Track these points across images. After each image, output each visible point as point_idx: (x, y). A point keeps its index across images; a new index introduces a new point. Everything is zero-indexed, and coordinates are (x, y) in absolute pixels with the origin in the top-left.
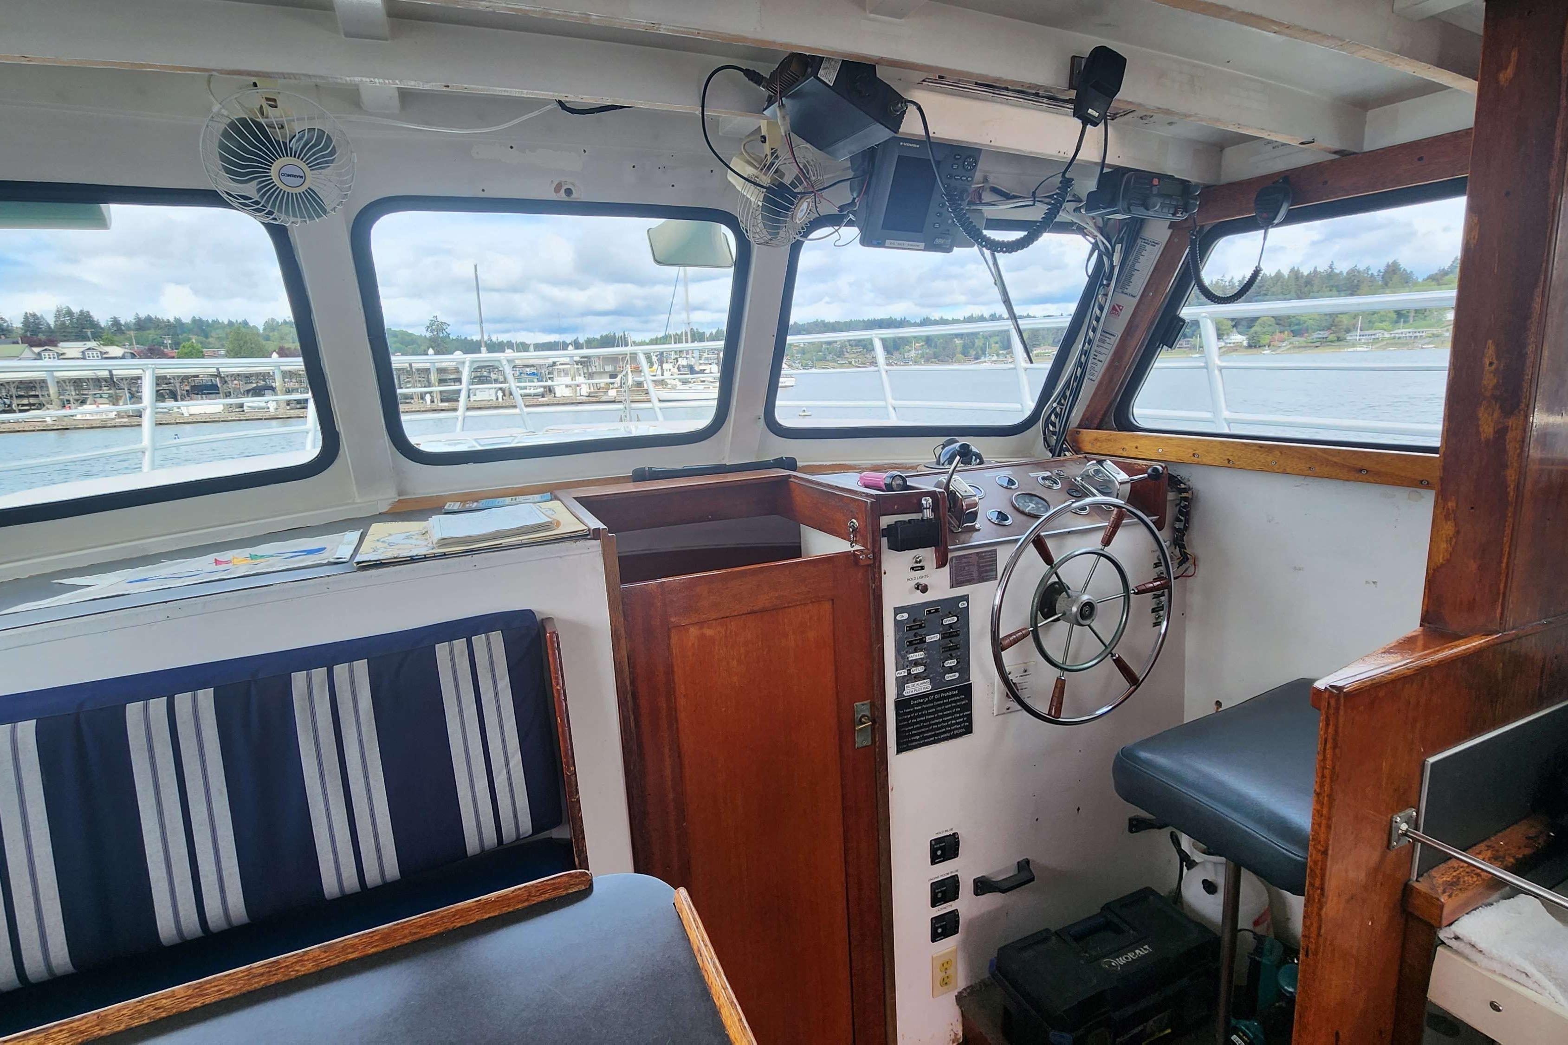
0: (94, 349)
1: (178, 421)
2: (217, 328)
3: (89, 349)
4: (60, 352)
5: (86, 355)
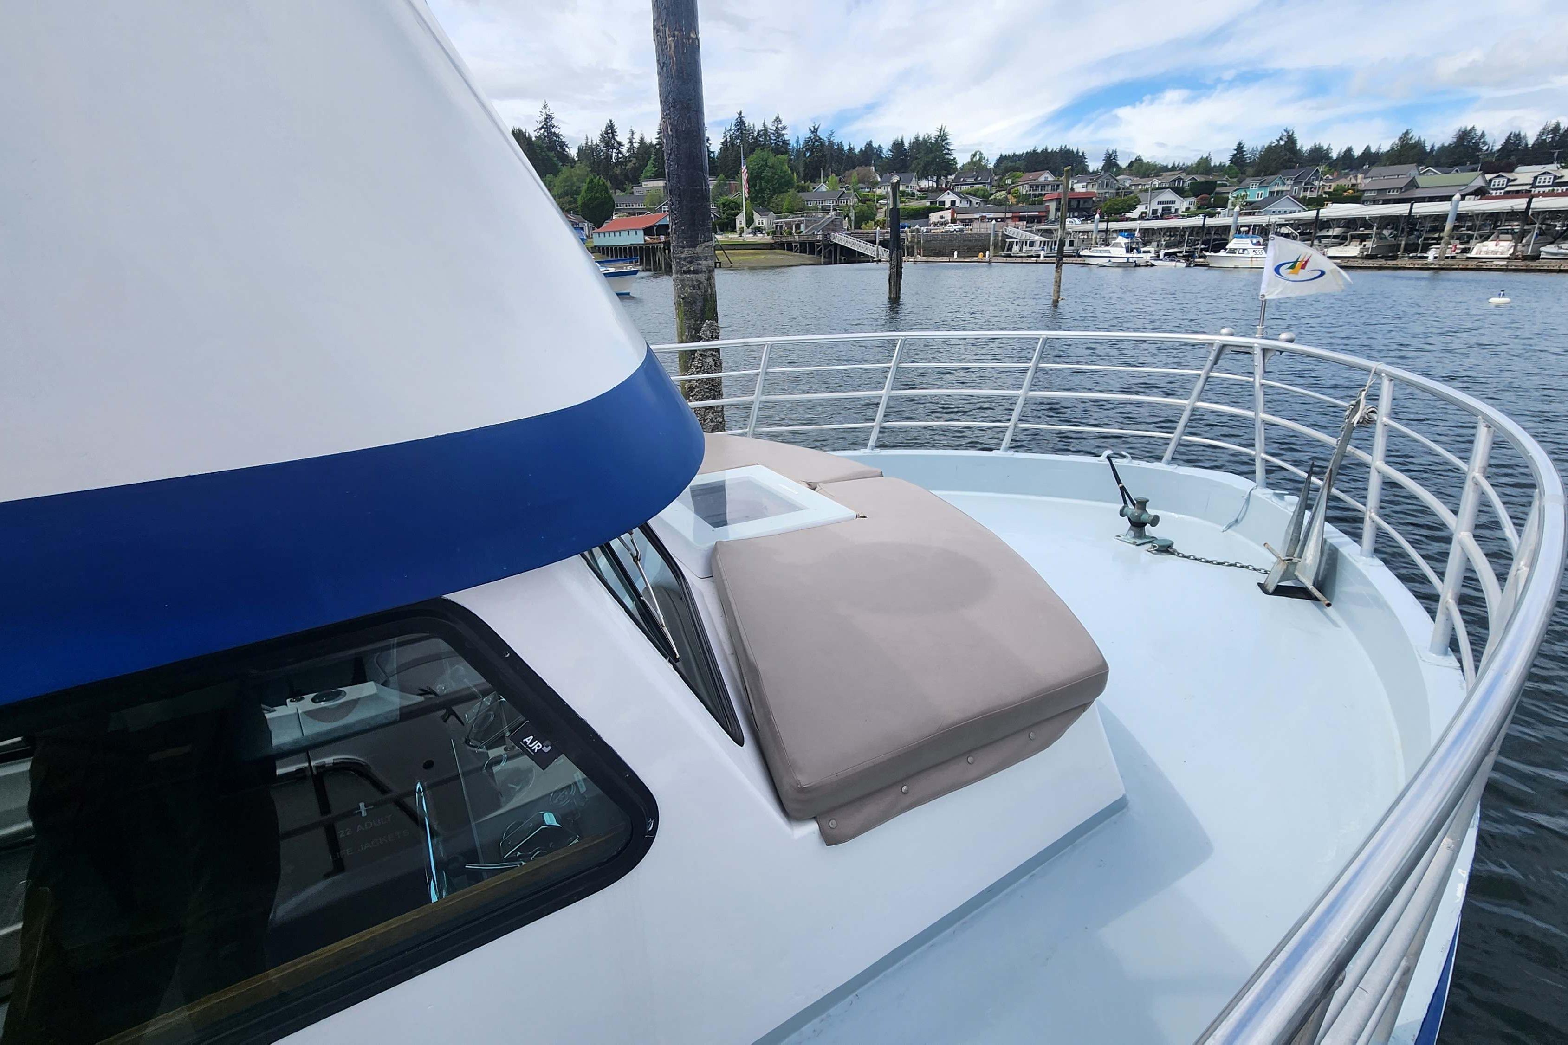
0: (1549, 173)
1: (1562, 268)
3: (1544, 173)
4: (1512, 178)
5: (1538, 180)
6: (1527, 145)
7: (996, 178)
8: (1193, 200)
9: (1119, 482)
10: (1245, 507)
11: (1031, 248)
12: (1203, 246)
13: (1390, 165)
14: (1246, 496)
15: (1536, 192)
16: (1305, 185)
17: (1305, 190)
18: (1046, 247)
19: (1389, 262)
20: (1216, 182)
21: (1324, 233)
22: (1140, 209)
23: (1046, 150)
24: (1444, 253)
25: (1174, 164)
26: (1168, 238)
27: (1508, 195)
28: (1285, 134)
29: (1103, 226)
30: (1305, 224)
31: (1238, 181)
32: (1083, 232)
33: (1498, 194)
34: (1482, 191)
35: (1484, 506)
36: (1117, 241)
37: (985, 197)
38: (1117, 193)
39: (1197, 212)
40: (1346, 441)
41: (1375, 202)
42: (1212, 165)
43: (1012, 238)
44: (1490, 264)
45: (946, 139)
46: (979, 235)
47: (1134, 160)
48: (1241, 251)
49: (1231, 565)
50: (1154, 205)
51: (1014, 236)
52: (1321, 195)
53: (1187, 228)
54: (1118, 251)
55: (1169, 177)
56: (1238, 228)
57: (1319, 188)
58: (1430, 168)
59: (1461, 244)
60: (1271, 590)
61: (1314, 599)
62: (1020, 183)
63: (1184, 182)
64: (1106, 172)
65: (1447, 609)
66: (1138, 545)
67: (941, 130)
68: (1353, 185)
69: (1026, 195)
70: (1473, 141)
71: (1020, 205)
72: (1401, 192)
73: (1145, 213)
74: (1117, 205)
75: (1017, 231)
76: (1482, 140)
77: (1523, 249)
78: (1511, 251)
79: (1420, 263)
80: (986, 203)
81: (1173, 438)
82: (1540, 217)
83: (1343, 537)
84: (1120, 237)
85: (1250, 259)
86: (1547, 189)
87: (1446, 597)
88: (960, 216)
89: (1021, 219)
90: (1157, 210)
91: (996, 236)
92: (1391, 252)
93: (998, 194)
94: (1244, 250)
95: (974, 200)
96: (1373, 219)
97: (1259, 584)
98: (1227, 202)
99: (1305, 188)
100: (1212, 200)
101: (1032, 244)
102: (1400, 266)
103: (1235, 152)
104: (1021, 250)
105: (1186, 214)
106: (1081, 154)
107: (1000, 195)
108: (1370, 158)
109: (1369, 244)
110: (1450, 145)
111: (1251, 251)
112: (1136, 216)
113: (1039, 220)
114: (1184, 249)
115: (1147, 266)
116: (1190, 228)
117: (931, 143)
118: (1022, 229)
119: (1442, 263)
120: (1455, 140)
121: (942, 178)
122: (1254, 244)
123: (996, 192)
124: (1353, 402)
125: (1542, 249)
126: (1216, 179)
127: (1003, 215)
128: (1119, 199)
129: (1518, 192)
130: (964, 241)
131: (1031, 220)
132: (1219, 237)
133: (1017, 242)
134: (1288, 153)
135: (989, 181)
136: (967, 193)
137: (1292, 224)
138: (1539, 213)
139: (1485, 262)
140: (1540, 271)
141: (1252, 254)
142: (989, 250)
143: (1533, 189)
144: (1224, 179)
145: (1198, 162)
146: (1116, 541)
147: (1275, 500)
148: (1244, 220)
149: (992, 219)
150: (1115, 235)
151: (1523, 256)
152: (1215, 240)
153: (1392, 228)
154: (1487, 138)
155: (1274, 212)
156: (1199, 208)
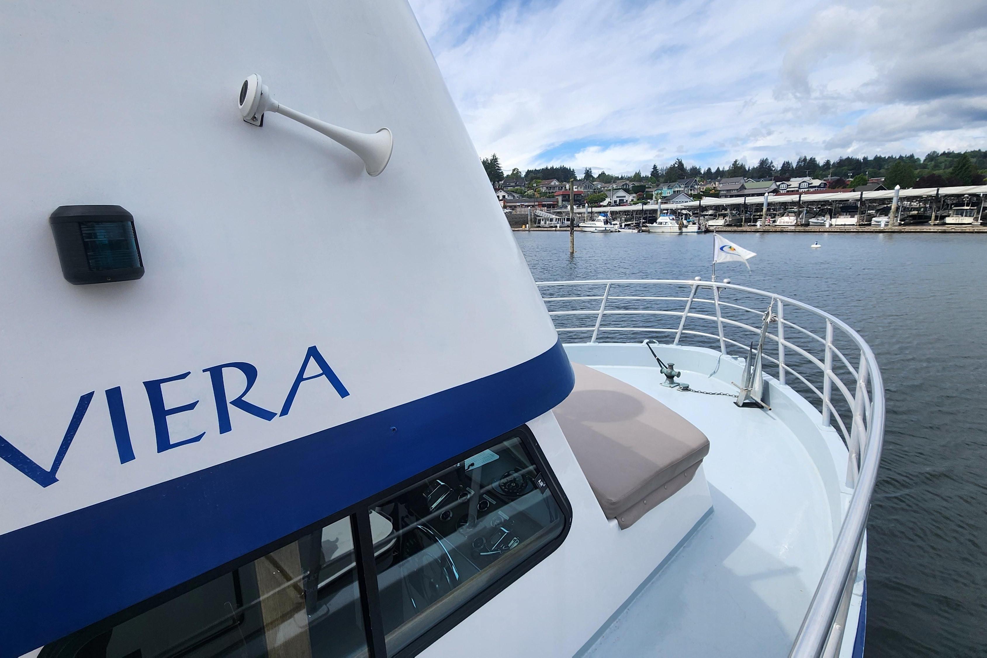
0: (806, 182)
1: (820, 230)
2: (890, 162)
3: (804, 182)
4: (789, 184)
5: (801, 185)
6: (793, 167)
7: (526, 183)
8: (635, 195)
9: (655, 356)
10: (718, 365)
11: (551, 222)
12: (644, 221)
13: (731, 177)
14: (718, 360)
15: (801, 191)
16: (691, 187)
17: (691, 190)
18: (559, 222)
19: (739, 228)
20: (645, 186)
21: (705, 213)
22: (608, 200)
23: (553, 167)
24: (765, 223)
25: (622, 176)
26: (625, 216)
27: (789, 193)
28: (677, 161)
29: (590, 210)
30: (694, 208)
31: (656, 185)
32: (579, 213)
33: (784, 192)
34: (776, 191)
35: (835, 358)
36: (599, 218)
37: (522, 194)
38: (594, 192)
39: (638, 202)
40: (765, 331)
41: (726, 196)
42: (642, 176)
43: (539, 216)
44: (787, 228)
45: (497, 161)
46: (521, 215)
47: (601, 173)
48: (665, 223)
49: (718, 394)
50: (615, 198)
51: (541, 216)
52: (699, 193)
53: (634, 211)
54: (600, 223)
55: (621, 183)
56: (662, 210)
57: (698, 189)
58: (750, 179)
59: (772, 218)
60: (741, 405)
61: (761, 407)
62: (541, 186)
63: (629, 186)
64: (587, 180)
65: (827, 405)
66: (672, 388)
67: (494, 156)
68: (714, 188)
69: (545, 192)
70: (768, 165)
71: (542, 198)
72: (738, 191)
73: (611, 202)
74: (595, 198)
75: (542, 213)
76: (772, 165)
77: (801, 220)
78: (795, 222)
79: (753, 229)
80: (523, 197)
81: (678, 331)
82: (806, 204)
83: (768, 376)
84: (600, 216)
85: (669, 228)
86: (806, 190)
87: (826, 399)
88: (508, 204)
89: (544, 206)
90: (617, 201)
91: (531, 215)
92: (738, 223)
93: (529, 192)
94: (666, 223)
95: (516, 195)
96: (728, 206)
97: (734, 403)
98: (652, 196)
99: (691, 189)
100: (645, 195)
101: (551, 220)
102: (744, 230)
103: (653, 170)
104: (545, 223)
105: (632, 203)
106: (572, 170)
107: (530, 192)
108: (720, 174)
109: (727, 218)
110: (757, 167)
111: (669, 223)
112: (606, 204)
113: (553, 206)
114: (634, 222)
115: (616, 232)
116: (636, 211)
117: (488, 163)
118: (545, 211)
119: (764, 228)
120: (759, 165)
121: (496, 182)
122: (671, 220)
123: (528, 190)
124: (766, 312)
125: (810, 220)
126: (645, 184)
127: (533, 204)
128: (596, 195)
129: (793, 191)
130: (513, 218)
131: (549, 206)
132: (651, 215)
133: (543, 219)
134: (680, 171)
135: (523, 184)
136: (511, 191)
137: (688, 209)
138: (805, 202)
139: (784, 228)
140: (811, 232)
141: (670, 225)
142: (528, 224)
143: (800, 190)
144: (649, 184)
145: (635, 175)
146: (660, 386)
147: (733, 360)
148: (664, 206)
149: (528, 206)
150: (596, 215)
151: (801, 224)
152: (649, 217)
153: (737, 210)
154: (774, 164)
155: (677, 202)
156: (638, 200)
